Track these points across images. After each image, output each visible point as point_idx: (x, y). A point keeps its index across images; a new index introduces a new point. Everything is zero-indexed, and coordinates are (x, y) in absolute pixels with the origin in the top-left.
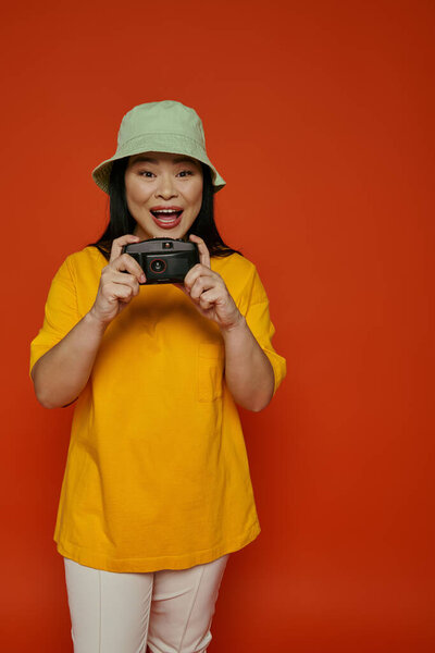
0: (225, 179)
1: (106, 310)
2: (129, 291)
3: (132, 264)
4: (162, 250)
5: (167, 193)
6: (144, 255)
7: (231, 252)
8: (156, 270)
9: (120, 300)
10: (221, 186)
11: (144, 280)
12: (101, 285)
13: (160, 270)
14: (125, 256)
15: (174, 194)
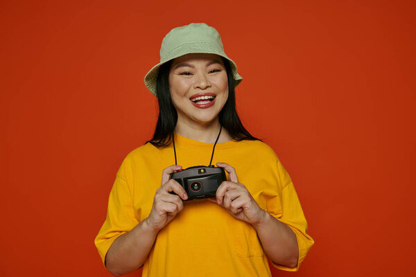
0: (241, 76)
1: (158, 221)
2: (175, 208)
3: (177, 187)
4: (198, 175)
5: (203, 84)
6: (186, 179)
7: (250, 138)
8: (195, 190)
9: (168, 214)
10: (239, 81)
11: (186, 197)
12: (155, 203)
13: (198, 189)
14: (172, 180)
15: (209, 85)
